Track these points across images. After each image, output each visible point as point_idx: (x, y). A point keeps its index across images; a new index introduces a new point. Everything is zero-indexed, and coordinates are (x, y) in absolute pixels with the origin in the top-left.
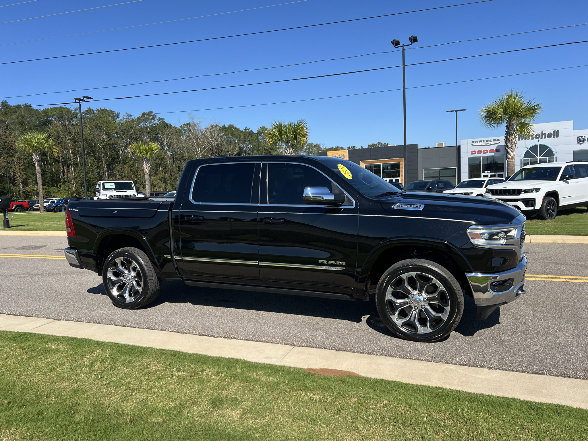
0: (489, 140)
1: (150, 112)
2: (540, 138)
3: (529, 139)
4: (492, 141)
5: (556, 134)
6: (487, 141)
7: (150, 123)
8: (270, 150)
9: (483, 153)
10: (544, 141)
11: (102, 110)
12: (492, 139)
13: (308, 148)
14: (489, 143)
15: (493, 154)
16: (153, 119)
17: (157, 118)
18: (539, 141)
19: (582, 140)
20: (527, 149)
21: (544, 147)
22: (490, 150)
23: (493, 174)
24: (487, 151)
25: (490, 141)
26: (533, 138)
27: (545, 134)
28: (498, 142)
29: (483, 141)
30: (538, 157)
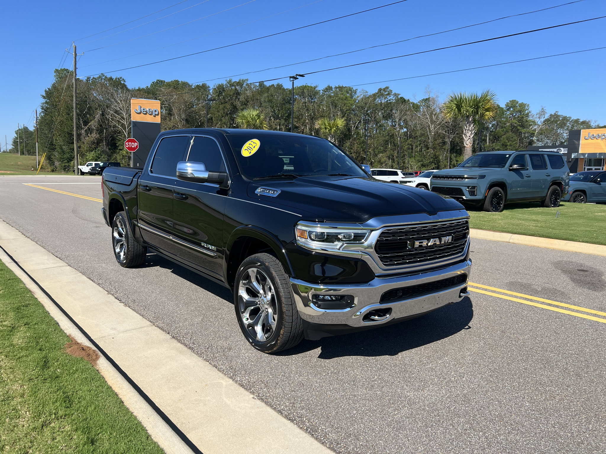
1: (386, 87)
7: (385, 99)
8: (518, 127)
11: (339, 87)
13: (572, 126)
16: (388, 94)
17: (393, 94)
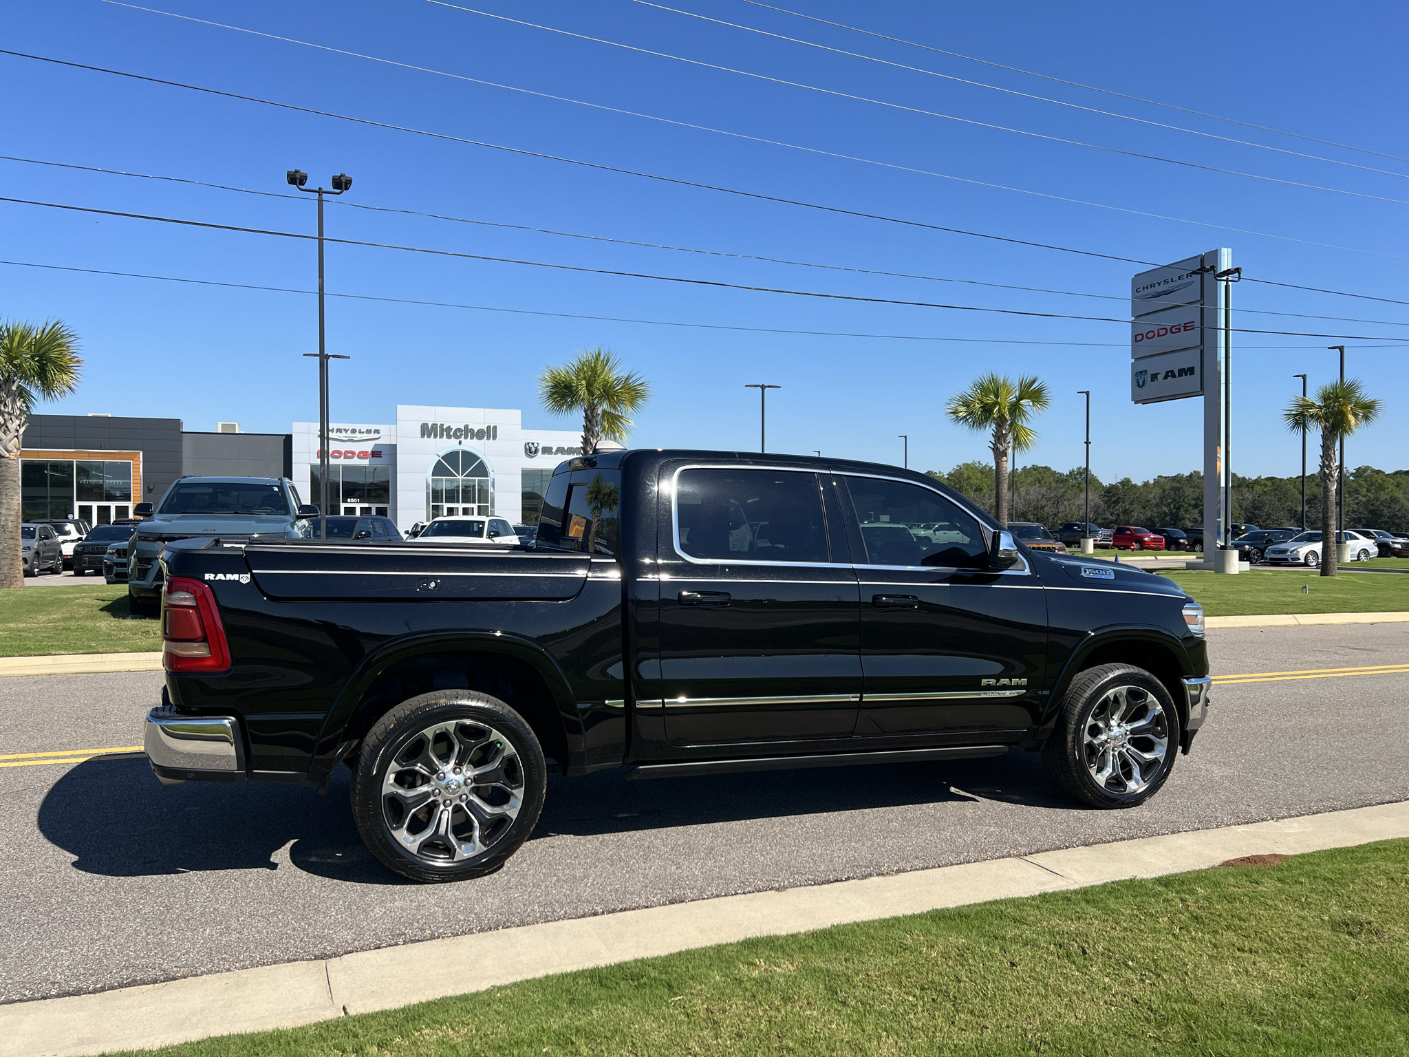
0: (357, 430)
2: (463, 436)
3: (442, 438)
4: (363, 433)
5: (490, 433)
6: (354, 431)
9: (345, 458)
10: (470, 445)
12: (364, 428)
14: (358, 436)
15: (366, 462)
18: (460, 443)
19: (533, 449)
20: (438, 458)
21: (470, 457)
22: (360, 452)
23: (366, 505)
24: (353, 453)
25: (360, 432)
26: (449, 437)
27: (472, 430)
28: (376, 436)
29: (345, 430)
30: (458, 477)
